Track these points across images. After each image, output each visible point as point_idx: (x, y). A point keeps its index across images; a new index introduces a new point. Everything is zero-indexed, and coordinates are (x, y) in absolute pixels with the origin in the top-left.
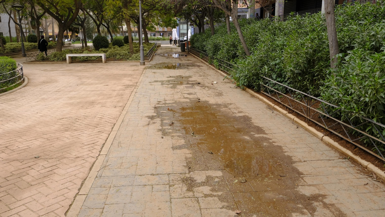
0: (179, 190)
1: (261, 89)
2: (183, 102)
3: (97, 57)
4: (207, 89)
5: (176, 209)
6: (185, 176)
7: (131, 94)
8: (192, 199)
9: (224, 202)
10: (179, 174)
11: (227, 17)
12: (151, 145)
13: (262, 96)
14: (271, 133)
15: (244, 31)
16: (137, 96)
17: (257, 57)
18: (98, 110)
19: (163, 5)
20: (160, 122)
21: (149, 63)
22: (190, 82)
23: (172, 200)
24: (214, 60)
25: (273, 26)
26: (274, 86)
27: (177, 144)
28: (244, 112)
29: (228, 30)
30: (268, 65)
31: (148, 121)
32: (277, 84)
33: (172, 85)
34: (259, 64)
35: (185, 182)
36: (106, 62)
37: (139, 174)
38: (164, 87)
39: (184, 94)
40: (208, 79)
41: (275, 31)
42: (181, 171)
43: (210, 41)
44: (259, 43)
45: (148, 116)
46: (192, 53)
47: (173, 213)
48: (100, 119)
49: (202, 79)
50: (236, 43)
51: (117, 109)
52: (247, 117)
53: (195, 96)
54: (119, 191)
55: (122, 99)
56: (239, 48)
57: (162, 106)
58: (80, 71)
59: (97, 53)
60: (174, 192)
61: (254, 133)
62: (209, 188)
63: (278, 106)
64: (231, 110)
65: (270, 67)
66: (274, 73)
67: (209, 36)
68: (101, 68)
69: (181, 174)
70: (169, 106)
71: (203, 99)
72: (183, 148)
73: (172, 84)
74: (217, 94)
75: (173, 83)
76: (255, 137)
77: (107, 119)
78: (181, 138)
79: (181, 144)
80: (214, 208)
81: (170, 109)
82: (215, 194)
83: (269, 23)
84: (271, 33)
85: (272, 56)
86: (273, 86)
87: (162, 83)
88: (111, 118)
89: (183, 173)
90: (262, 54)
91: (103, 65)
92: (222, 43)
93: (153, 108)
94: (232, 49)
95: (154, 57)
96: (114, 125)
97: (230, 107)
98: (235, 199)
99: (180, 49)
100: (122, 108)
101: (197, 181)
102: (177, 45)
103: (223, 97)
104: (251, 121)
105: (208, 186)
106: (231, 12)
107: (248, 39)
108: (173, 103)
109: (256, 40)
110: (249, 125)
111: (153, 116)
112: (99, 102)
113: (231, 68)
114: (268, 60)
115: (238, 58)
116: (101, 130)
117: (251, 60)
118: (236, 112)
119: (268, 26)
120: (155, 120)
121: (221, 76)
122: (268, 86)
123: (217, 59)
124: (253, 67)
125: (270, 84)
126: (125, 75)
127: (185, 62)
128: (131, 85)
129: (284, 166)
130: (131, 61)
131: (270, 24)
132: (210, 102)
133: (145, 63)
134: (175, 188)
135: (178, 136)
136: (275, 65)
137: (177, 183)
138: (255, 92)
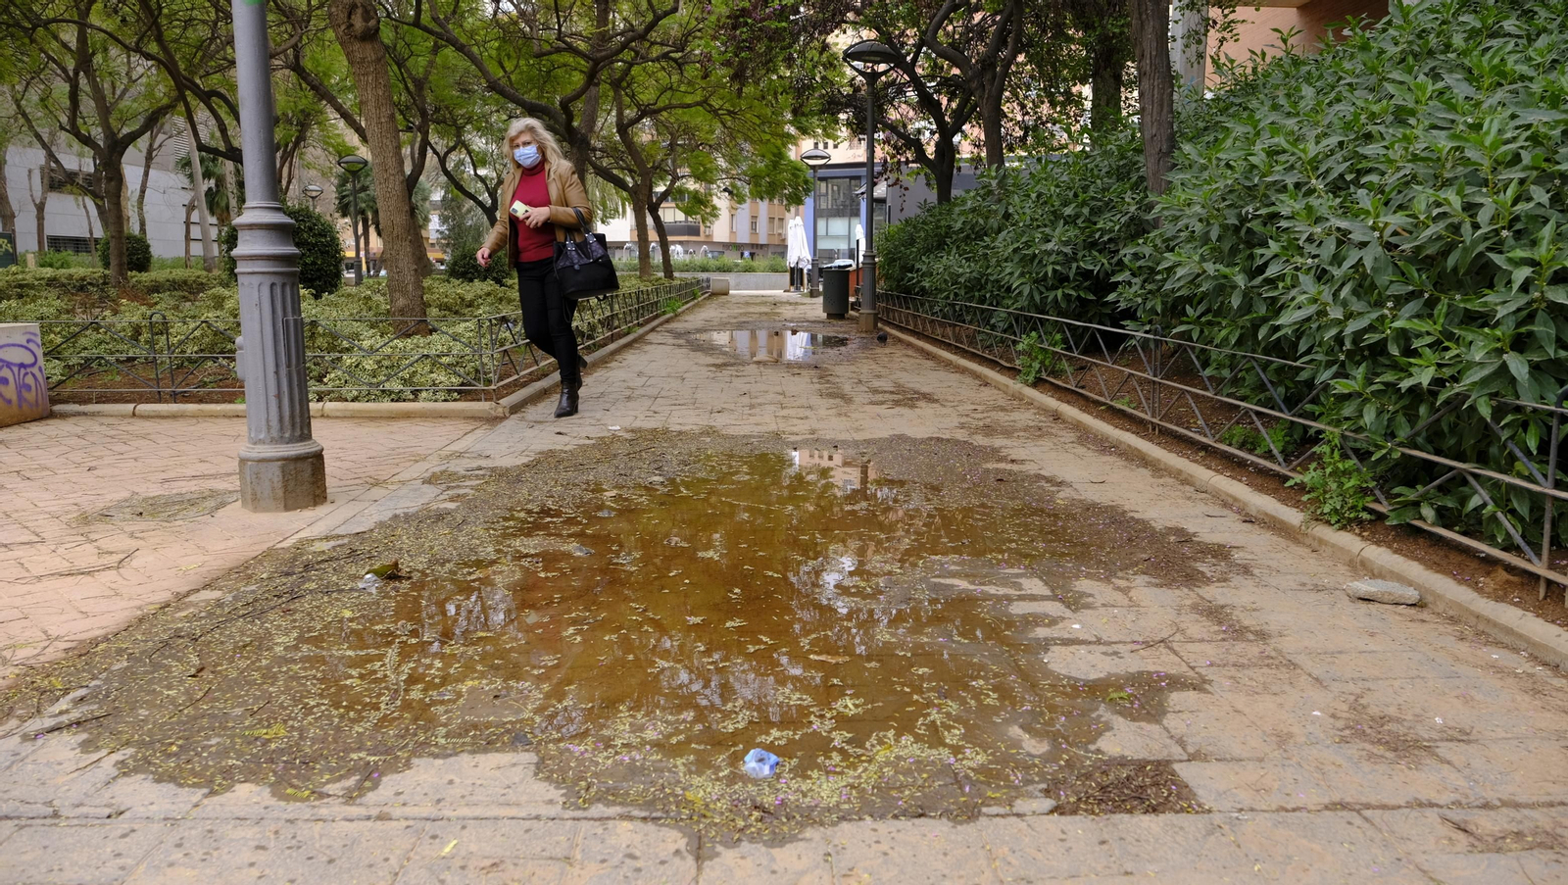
99: (820, 307)
102: (806, 288)
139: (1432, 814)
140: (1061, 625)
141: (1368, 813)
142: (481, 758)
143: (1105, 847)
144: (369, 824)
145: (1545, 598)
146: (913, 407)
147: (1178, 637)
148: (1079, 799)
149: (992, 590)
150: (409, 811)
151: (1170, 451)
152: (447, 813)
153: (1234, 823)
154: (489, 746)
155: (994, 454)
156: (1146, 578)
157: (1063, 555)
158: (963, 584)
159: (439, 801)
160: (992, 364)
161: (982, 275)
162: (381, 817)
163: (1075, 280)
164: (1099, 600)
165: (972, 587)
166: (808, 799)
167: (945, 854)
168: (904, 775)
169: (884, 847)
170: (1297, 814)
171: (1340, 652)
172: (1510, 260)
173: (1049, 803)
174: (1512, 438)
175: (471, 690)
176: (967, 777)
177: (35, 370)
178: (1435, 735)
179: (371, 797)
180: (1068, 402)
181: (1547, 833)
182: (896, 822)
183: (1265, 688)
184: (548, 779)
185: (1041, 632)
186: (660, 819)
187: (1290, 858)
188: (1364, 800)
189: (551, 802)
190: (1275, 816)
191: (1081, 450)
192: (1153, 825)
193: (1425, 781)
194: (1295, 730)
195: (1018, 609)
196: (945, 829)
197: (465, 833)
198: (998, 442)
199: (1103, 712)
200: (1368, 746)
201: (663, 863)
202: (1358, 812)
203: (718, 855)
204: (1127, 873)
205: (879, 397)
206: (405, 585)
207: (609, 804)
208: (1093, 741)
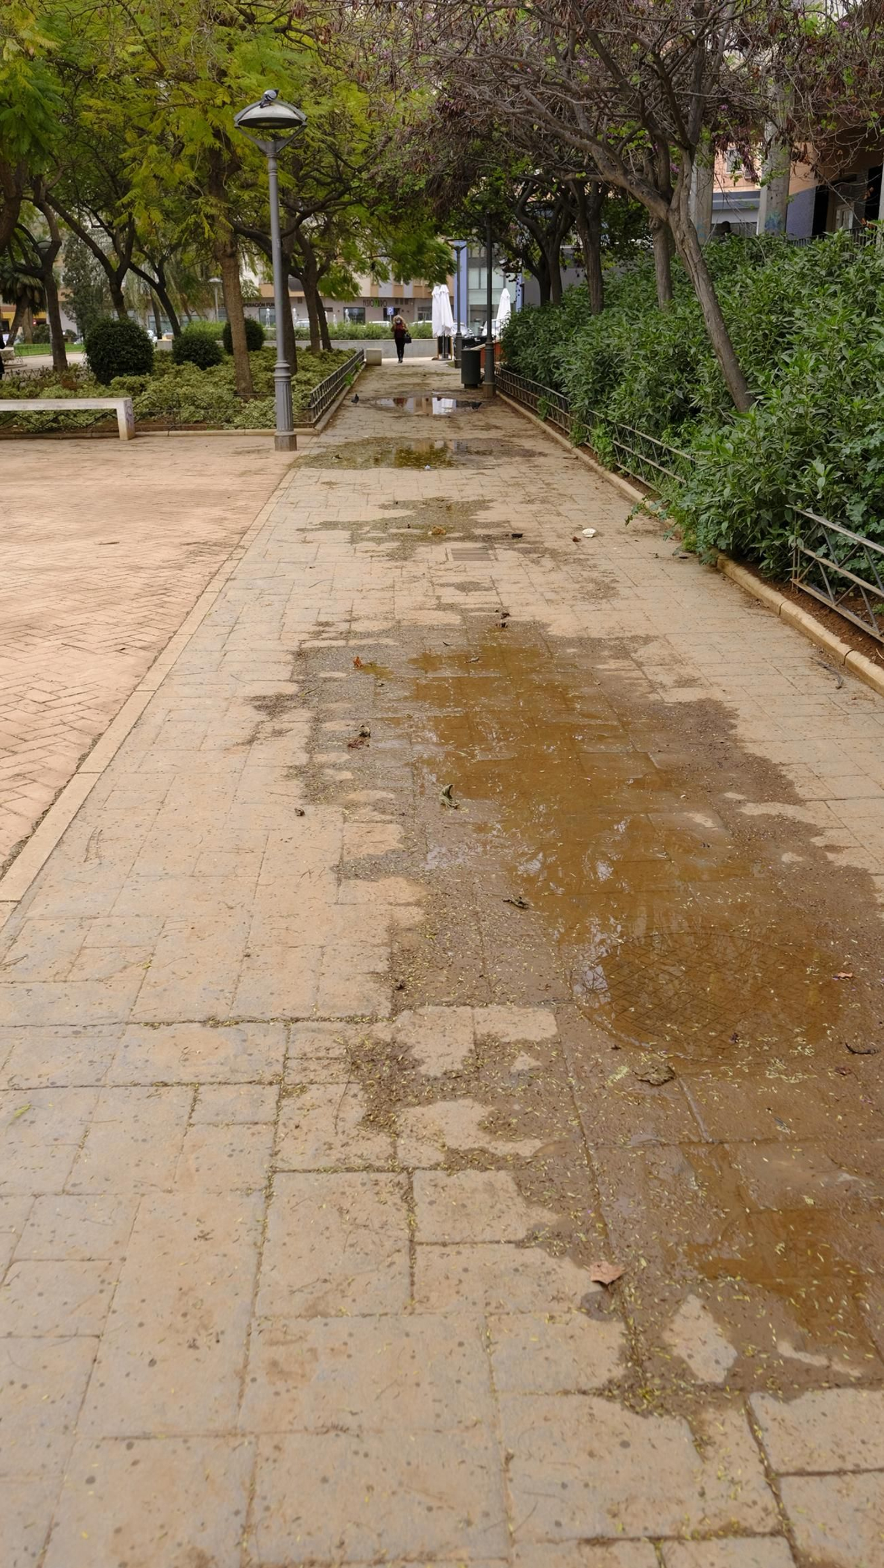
0: (323, 1121)
1: (793, 569)
2: (432, 628)
3: (98, 416)
4: (547, 562)
5: (287, 1239)
6: (369, 1036)
7: (204, 584)
8: (382, 1177)
9: (543, 1203)
10: (343, 1023)
11: (659, 228)
12: (238, 850)
13: (797, 602)
14: (822, 794)
15: (729, 293)
16: (230, 593)
17: (780, 419)
18: (44, 663)
19: (380, 180)
20: (306, 729)
21: (315, 439)
22: (478, 532)
23: (277, 1178)
24: (594, 427)
25: (863, 271)
26: (854, 556)
27: (367, 850)
28: (703, 681)
29: (660, 290)
30: (829, 455)
31: (253, 725)
32: (867, 547)
33: (396, 544)
34: (788, 450)
35: (365, 1068)
36: (136, 437)
37: (149, 1018)
38: (358, 554)
39: (442, 585)
40: (559, 514)
41: (873, 294)
42: (355, 1003)
43: (581, 342)
44: (796, 348)
45: (256, 698)
46: (509, 396)
47: (265, 1268)
48: (42, 707)
49: (535, 515)
50: (693, 351)
51: (129, 660)
52: (717, 705)
53: (488, 599)
54: (27, 1116)
55: (161, 610)
56: (703, 372)
57: (330, 648)
58: (15, 476)
59: (100, 395)
60: (296, 1132)
61: (741, 797)
62: (479, 1112)
63: (866, 654)
64: (644, 668)
65: (837, 468)
66: (856, 497)
67: (577, 321)
68: (108, 461)
69: (351, 1020)
70: (361, 648)
71: (520, 615)
72: (388, 874)
73: (398, 540)
74: (591, 586)
75: (402, 535)
76: (741, 815)
77: (72, 709)
78: (389, 817)
79: (379, 851)
80: (484, 1242)
81: (363, 662)
82: (503, 1148)
83: (846, 255)
84: (855, 302)
85: (851, 412)
86: (849, 559)
87: (355, 532)
88: (89, 703)
89: (363, 1016)
90: (802, 402)
91: (119, 447)
92: (628, 350)
93: (290, 657)
94: (673, 377)
95: (343, 412)
96: (95, 742)
97: (643, 653)
98: (602, 1189)
99: (459, 377)
100: (150, 655)
101: (423, 1069)
102: (452, 358)
103: (617, 603)
104: (733, 731)
105: (475, 1098)
106: (669, 203)
107: (746, 329)
108: (385, 633)
109: (782, 335)
110: (721, 754)
111: (279, 697)
112: (58, 622)
113: (662, 464)
114: (831, 434)
115: (699, 422)
116: (30, 767)
117: (749, 433)
118: (668, 680)
119: (840, 267)
120: (286, 717)
121: (622, 503)
122: (826, 556)
123: (610, 423)
124: (761, 464)
125: (837, 547)
126: (200, 497)
127: (470, 437)
128: (215, 545)
129: (872, 986)
130: (239, 431)
131: (853, 258)
132: (554, 631)
133: (299, 439)
134: (308, 1105)
135: (379, 806)
136: (862, 456)
137: (323, 1075)
138: (764, 581)
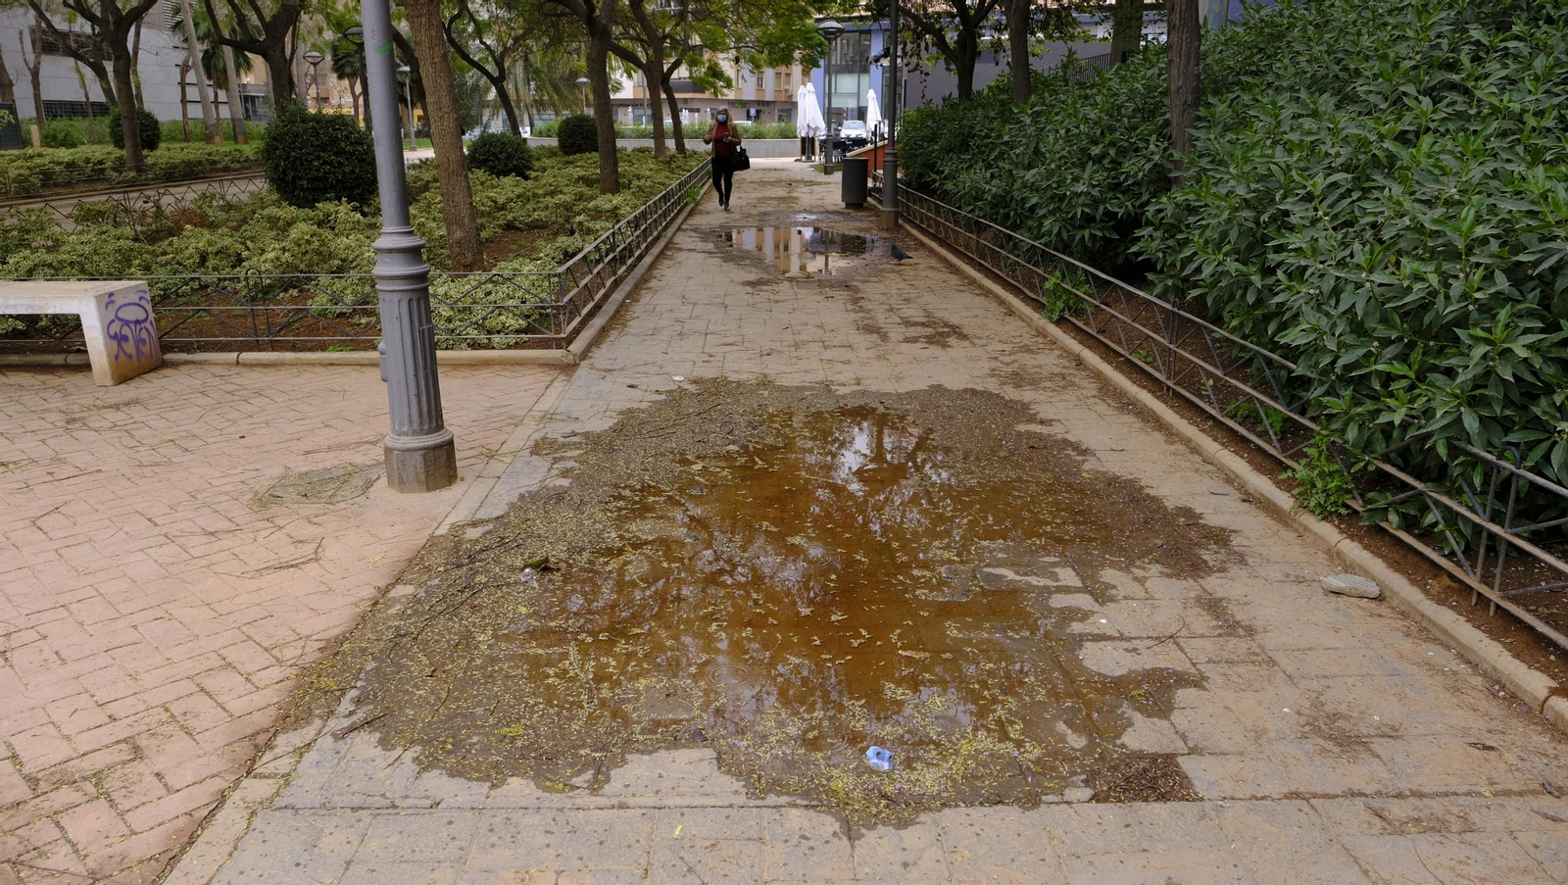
99: (837, 190)
102: (818, 159)
139: (1359, 802)
140: (1091, 620)
141: (1314, 801)
142: (675, 753)
143: (1128, 829)
144: (615, 811)
145: (1476, 605)
146: (945, 345)
147: (1184, 632)
148: (1110, 788)
149: (1034, 580)
150: (638, 800)
151: (1182, 417)
152: (666, 802)
153: (1219, 809)
154: (674, 743)
155: (1023, 411)
156: (1159, 567)
157: (1090, 540)
158: (1009, 574)
159: (657, 792)
160: (1016, 291)
161: (1007, 193)
162: (623, 806)
163: (1102, 221)
164: (1121, 592)
165: (1018, 578)
166: (917, 789)
167: (1019, 835)
168: (983, 767)
169: (976, 829)
170: (1264, 802)
171: (1310, 649)
172: (1472, 337)
173: (1088, 792)
174: (1462, 474)
175: (648, 688)
176: (1028, 768)
177: (147, 325)
178: (1372, 732)
179: (608, 789)
180: (1089, 347)
181: (1438, 819)
182: (982, 808)
183: (1250, 686)
184: (729, 772)
185: (1076, 627)
186: (817, 806)
187: (1256, 839)
188: (1313, 790)
189: (736, 792)
190: (1248, 804)
191: (1102, 407)
192: (1162, 812)
193: (1361, 773)
194: (1269, 726)
195: (1058, 601)
196: (1017, 814)
197: (685, 817)
198: (1027, 395)
199: (1126, 709)
200: (1321, 741)
201: (827, 842)
202: (1307, 800)
203: (863, 835)
204: (1144, 850)
205: (913, 332)
206: (557, 576)
207: (779, 794)
208: (1118, 737)
